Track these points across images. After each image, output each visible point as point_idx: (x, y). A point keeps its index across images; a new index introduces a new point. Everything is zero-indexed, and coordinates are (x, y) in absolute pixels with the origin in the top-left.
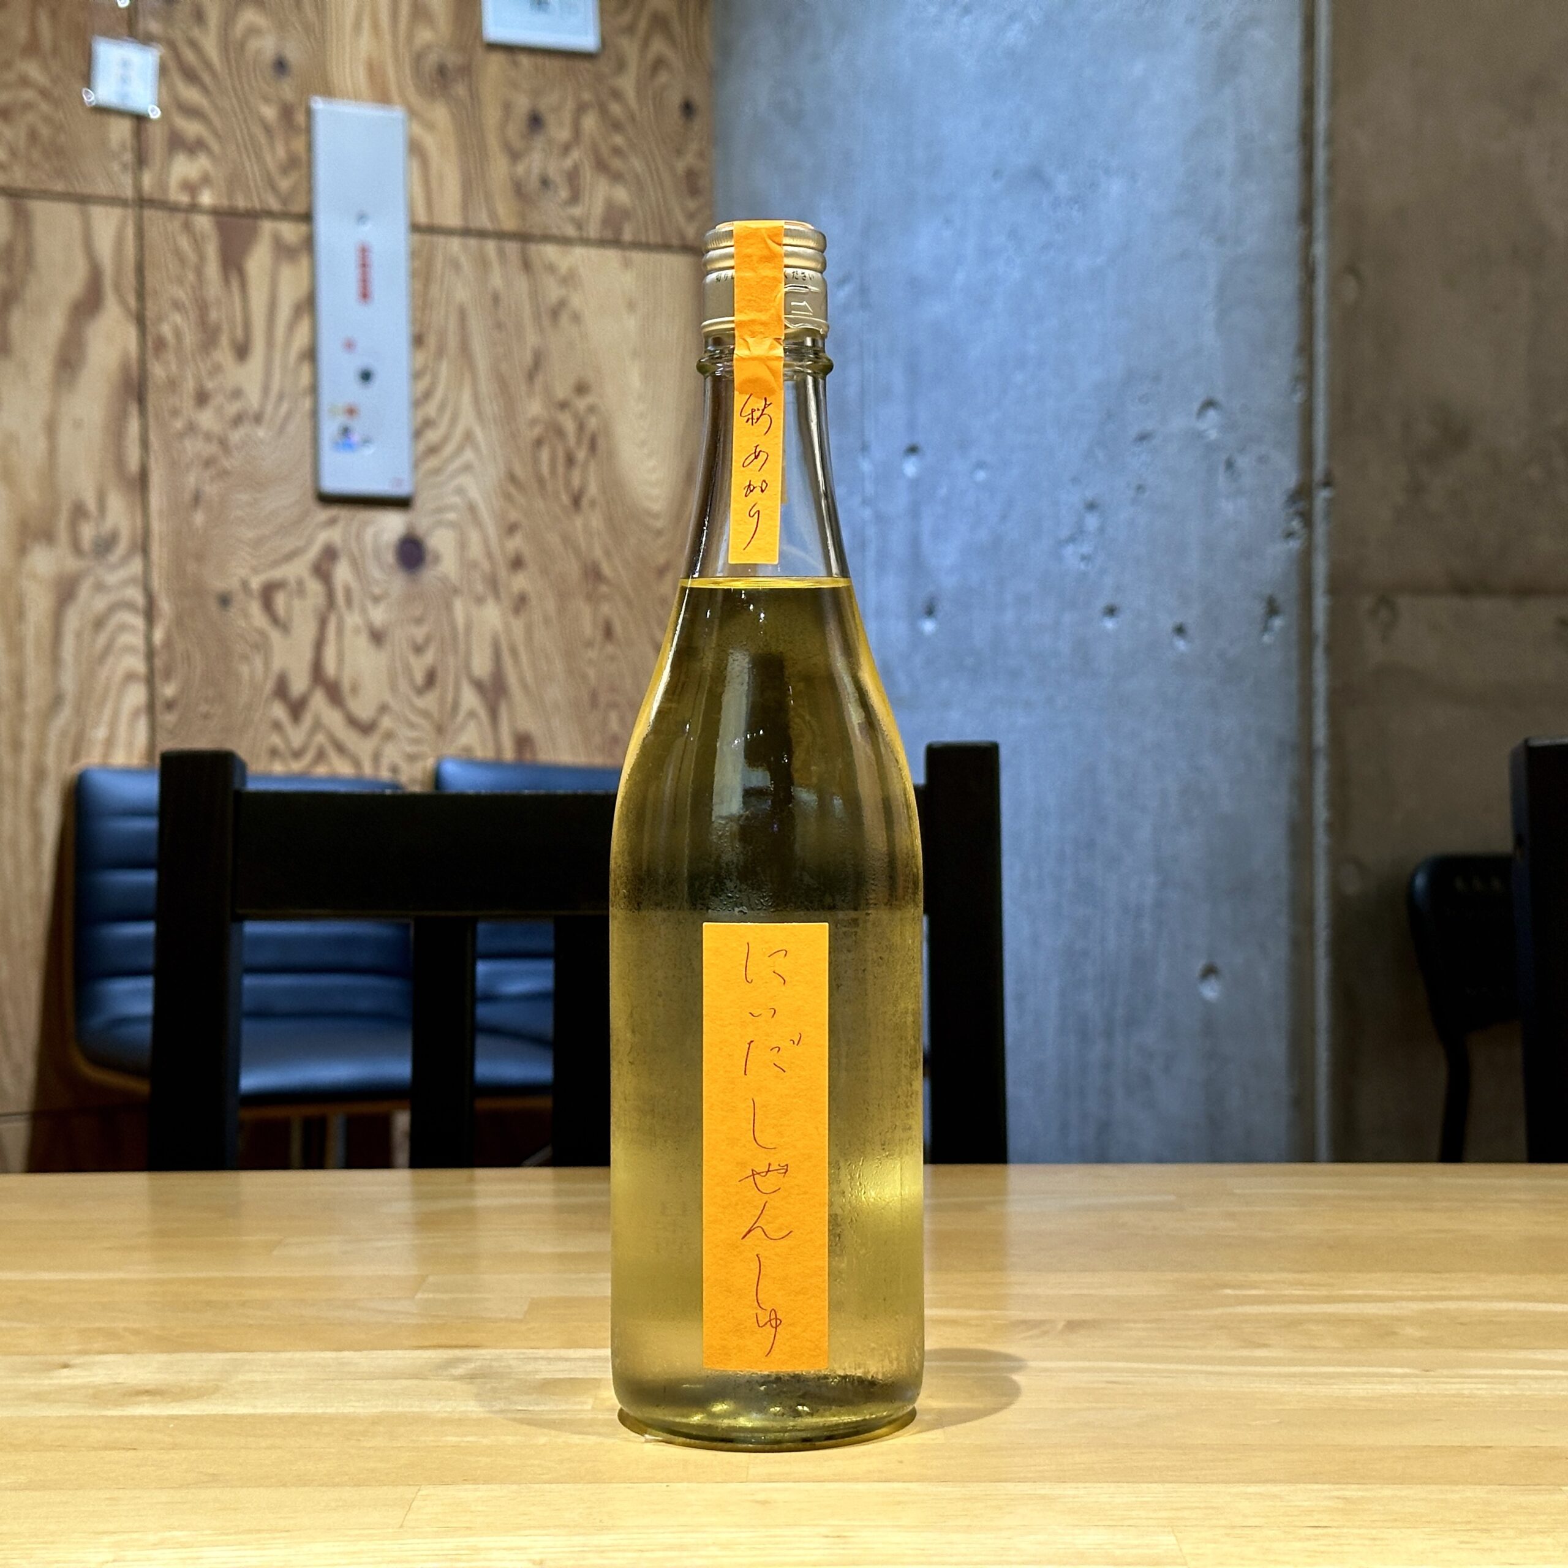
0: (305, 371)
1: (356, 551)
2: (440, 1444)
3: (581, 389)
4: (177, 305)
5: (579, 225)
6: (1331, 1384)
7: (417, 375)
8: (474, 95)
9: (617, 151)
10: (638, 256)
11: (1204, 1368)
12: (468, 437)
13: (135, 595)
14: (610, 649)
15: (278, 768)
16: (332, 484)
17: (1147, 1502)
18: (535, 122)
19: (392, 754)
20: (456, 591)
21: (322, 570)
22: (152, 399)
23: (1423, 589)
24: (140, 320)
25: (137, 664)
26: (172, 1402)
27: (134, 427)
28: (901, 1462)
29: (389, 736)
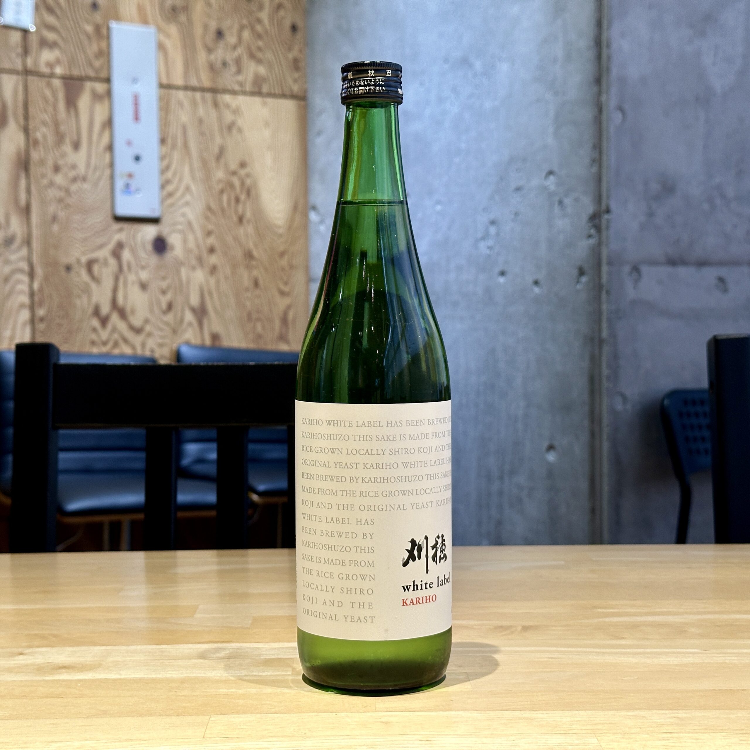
0: (107, 156)
1: (133, 243)
2: (218, 693)
3: (243, 165)
4: (44, 123)
5: (241, 84)
6: (659, 658)
7: (162, 158)
8: (190, 20)
9: (259, 49)
10: (270, 100)
11: (595, 650)
12: (188, 189)
13: (24, 265)
14: (258, 292)
15: (95, 350)
16: (122, 210)
17: (579, 721)
18: (220, 34)
19: (151, 343)
20: (182, 264)
21: (117, 253)
22: (33, 169)
23: (653, 263)
24: (26, 130)
25: (25, 299)
26: (78, 672)
27: (23, 183)
28: (452, 701)
29: (149, 335)
